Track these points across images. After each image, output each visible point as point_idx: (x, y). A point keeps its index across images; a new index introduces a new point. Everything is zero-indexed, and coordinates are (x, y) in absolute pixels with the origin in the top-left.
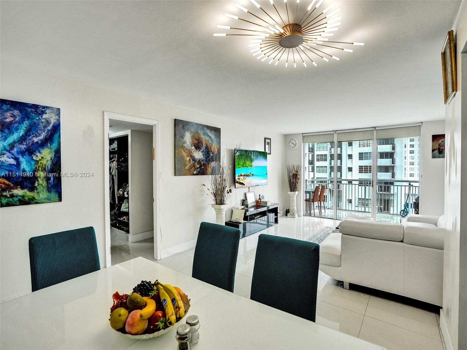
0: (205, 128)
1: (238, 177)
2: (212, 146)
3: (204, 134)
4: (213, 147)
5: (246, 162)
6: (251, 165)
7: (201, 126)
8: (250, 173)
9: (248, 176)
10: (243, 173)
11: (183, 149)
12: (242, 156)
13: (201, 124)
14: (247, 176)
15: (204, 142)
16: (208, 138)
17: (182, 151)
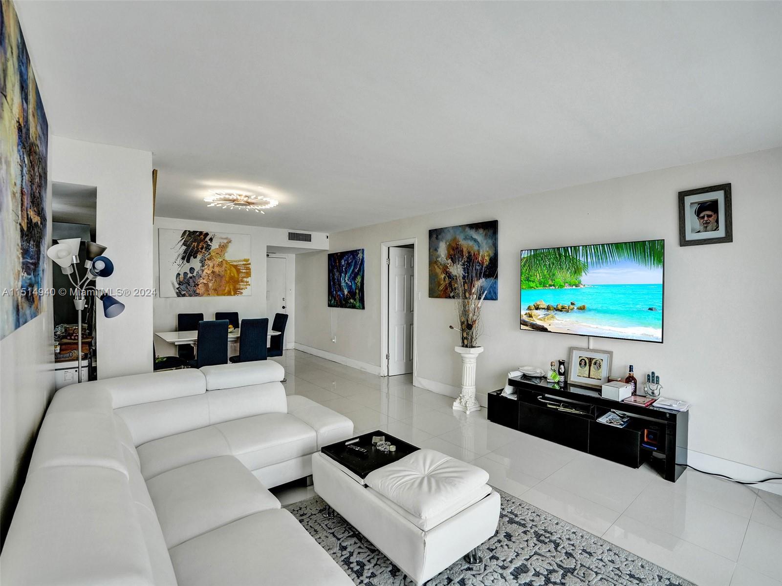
0: (467, 229)
1: (528, 312)
2: (479, 254)
3: (466, 237)
4: (481, 254)
5: (554, 275)
6: (573, 281)
7: (460, 228)
8: (572, 304)
9: (561, 311)
10: (544, 303)
11: (437, 265)
12: (540, 258)
13: (460, 226)
14: (557, 309)
15: (465, 250)
16: (471, 243)
17: (436, 267)
